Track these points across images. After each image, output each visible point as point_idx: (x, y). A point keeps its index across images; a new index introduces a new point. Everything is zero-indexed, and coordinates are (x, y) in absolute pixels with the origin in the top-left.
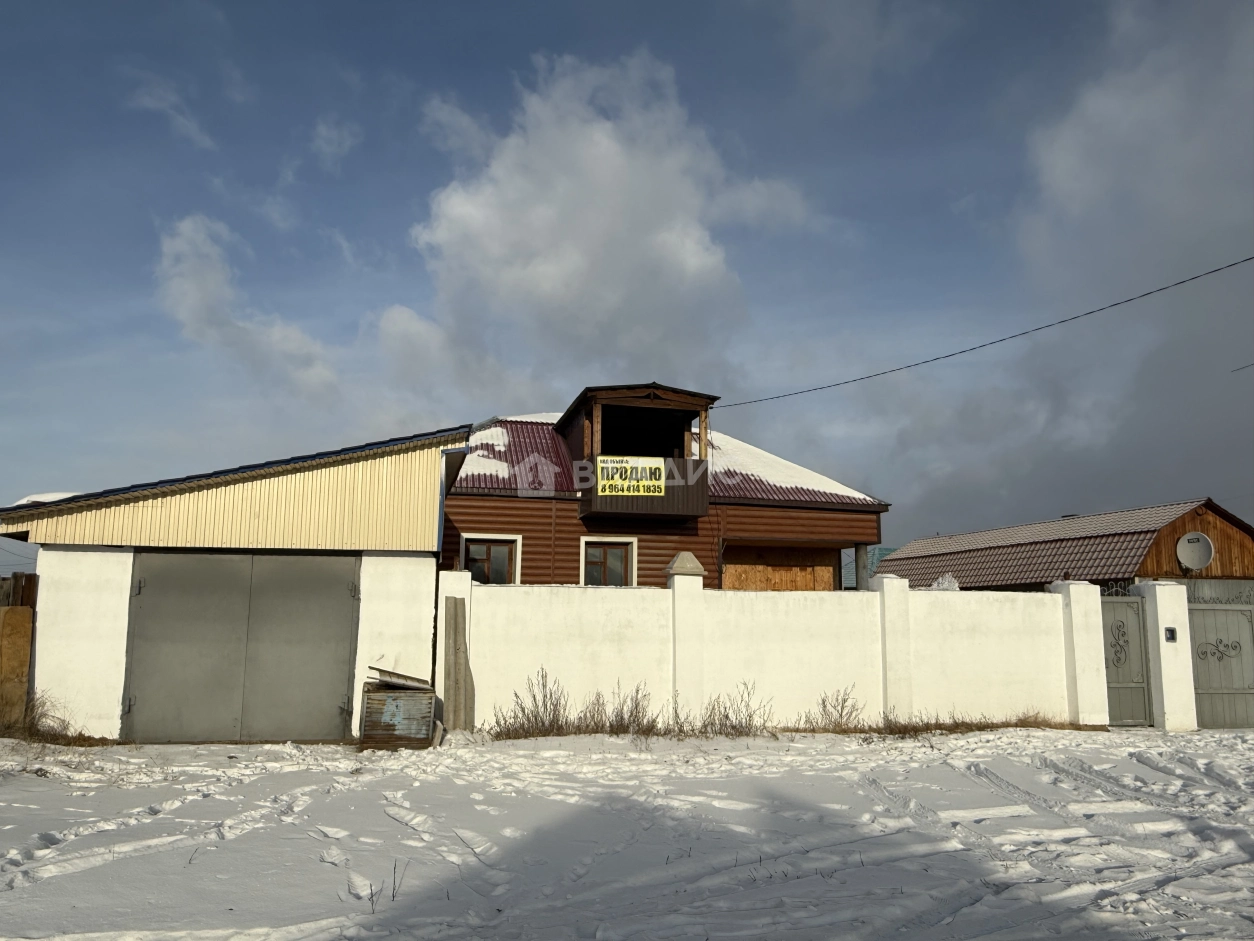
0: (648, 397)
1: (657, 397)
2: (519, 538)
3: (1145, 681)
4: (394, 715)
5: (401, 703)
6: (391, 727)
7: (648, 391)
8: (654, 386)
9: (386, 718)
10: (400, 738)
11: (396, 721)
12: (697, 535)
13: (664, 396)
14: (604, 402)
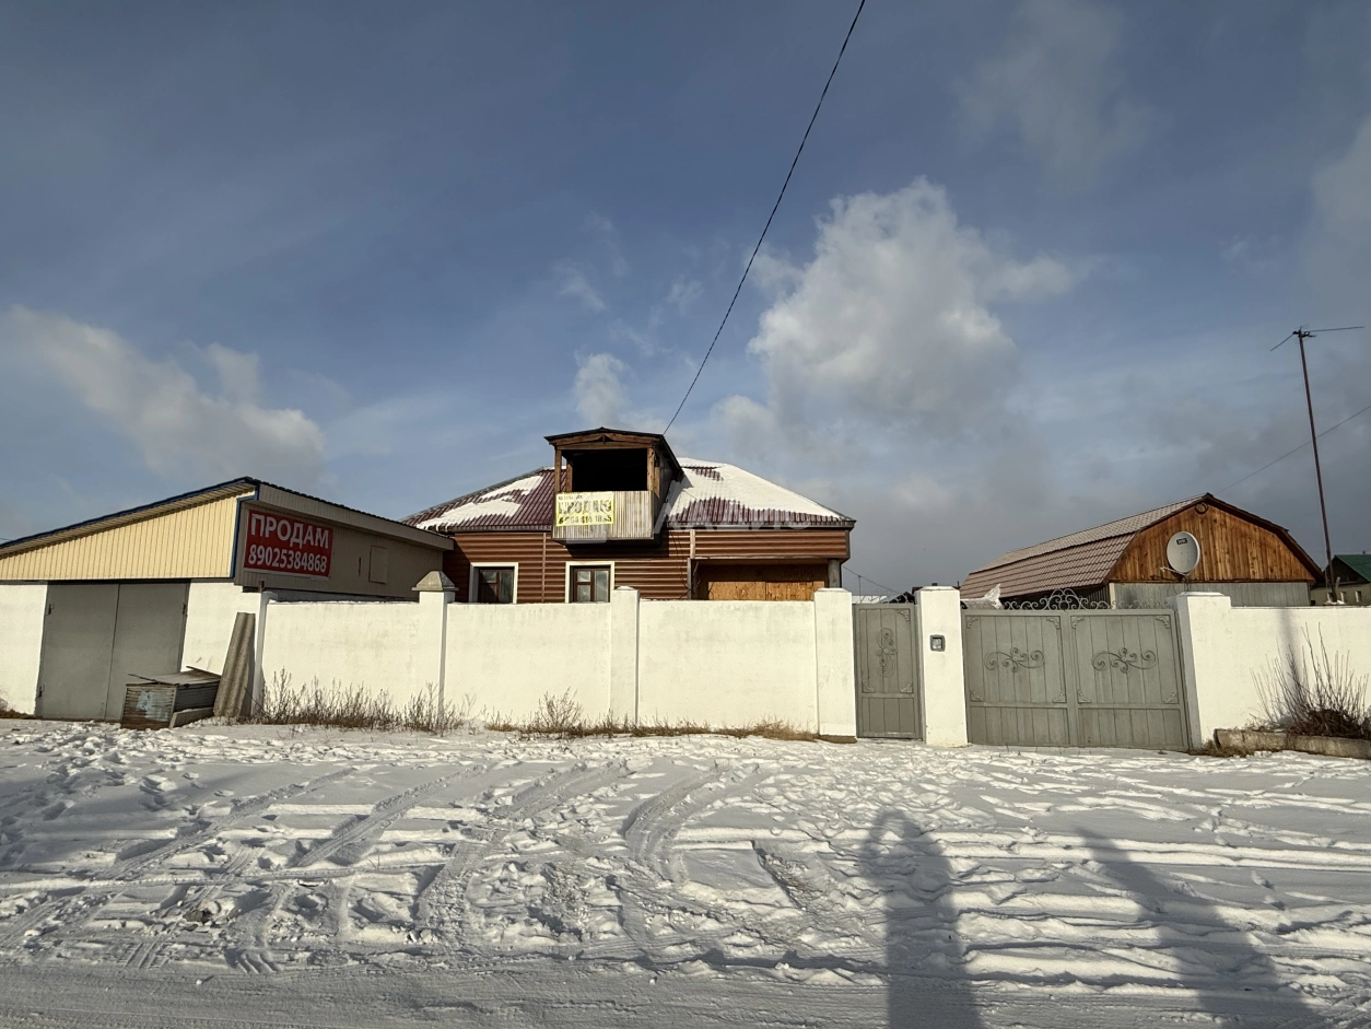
0: (600, 440)
1: (608, 440)
2: (516, 565)
3: (915, 691)
4: (145, 704)
5: (151, 694)
6: (143, 712)
7: (598, 437)
8: (602, 430)
9: (140, 706)
10: (149, 721)
11: (146, 708)
12: (668, 557)
13: (614, 439)
14: (563, 448)
